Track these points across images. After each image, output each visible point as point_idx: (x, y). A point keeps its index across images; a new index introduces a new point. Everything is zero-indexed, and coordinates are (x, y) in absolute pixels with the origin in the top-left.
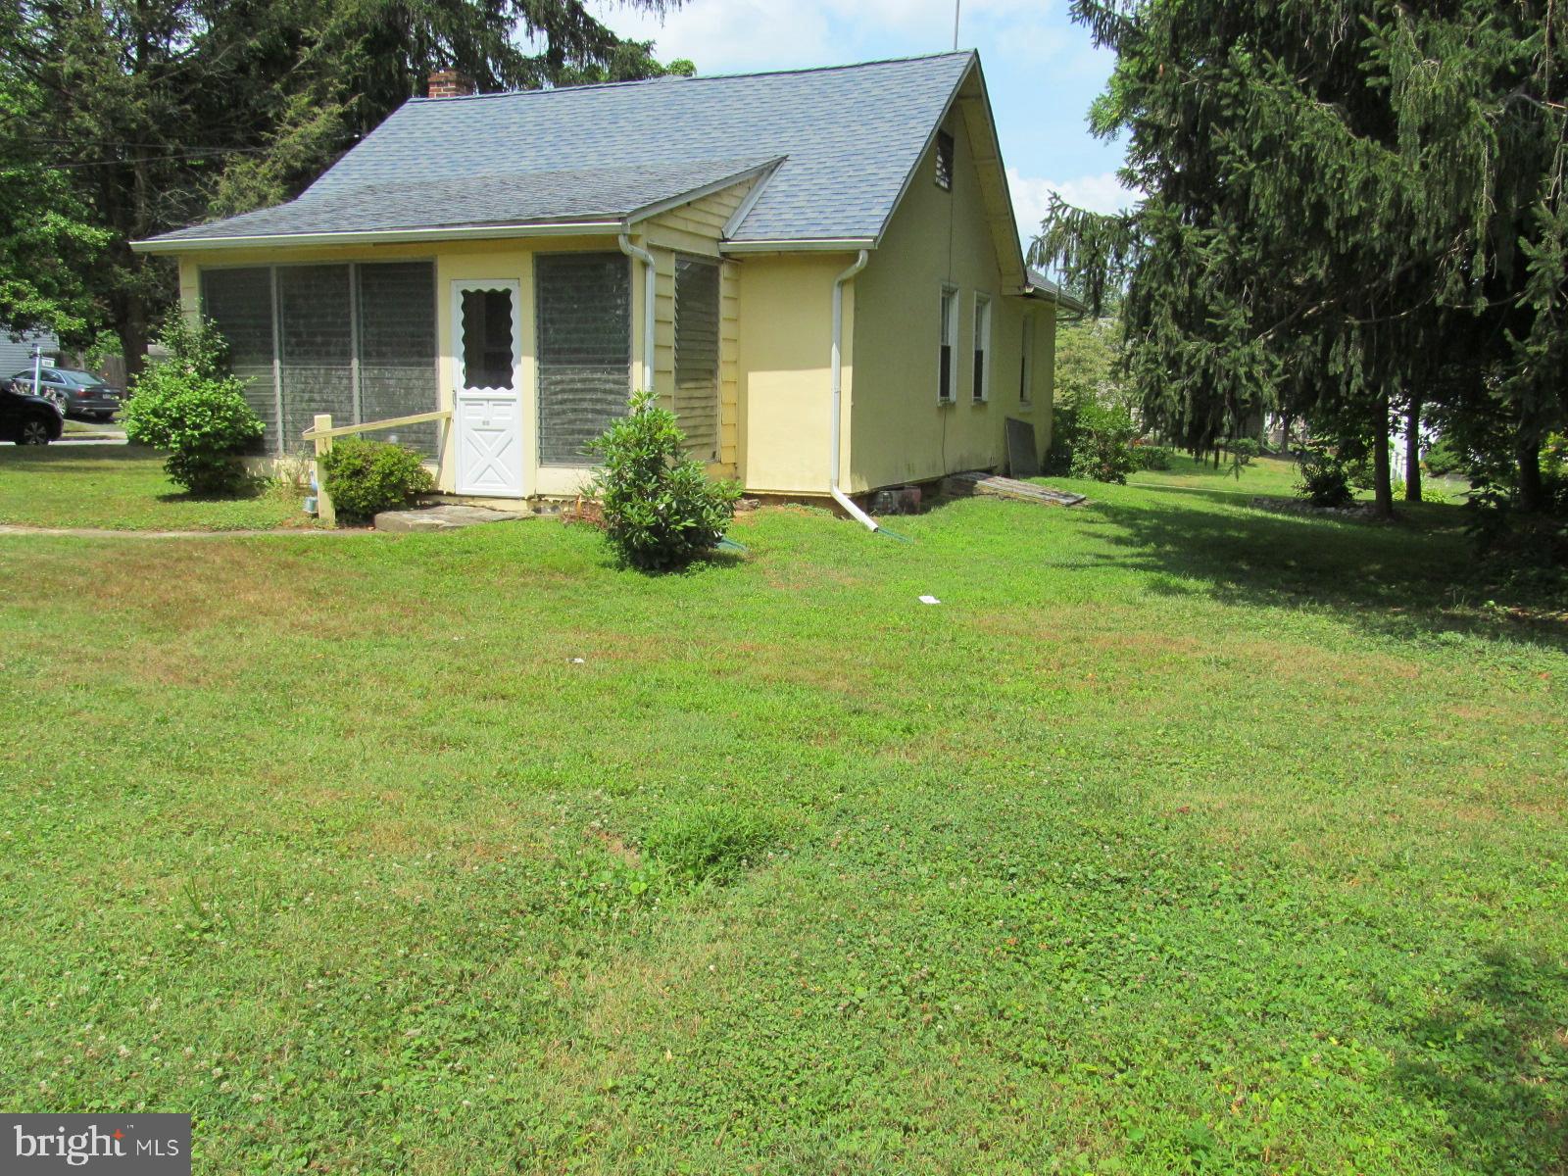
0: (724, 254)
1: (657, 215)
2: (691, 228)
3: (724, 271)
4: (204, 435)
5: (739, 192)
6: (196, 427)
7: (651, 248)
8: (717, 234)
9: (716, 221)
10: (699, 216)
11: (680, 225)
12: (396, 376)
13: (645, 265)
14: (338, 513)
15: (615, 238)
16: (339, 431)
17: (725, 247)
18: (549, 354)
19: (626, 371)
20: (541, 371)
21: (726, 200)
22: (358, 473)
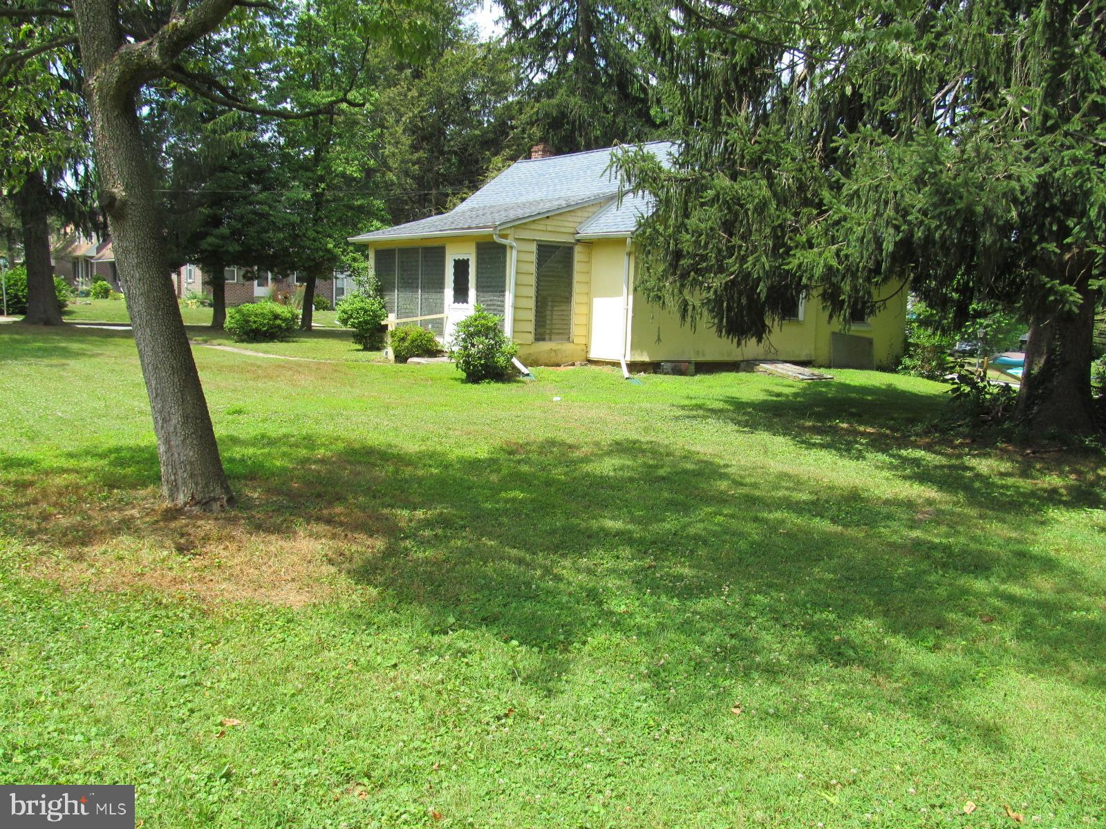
0: (578, 241)
1: (520, 224)
2: (549, 228)
3: (577, 249)
4: (360, 322)
5: (590, 209)
6: (358, 318)
7: (517, 239)
8: (572, 230)
9: (572, 225)
10: (555, 223)
11: (540, 227)
12: (433, 296)
13: (512, 247)
14: (396, 357)
15: (492, 235)
16: (399, 321)
17: (578, 236)
18: (479, 288)
19: (504, 296)
20: (477, 296)
21: (579, 214)
22: (403, 339)
